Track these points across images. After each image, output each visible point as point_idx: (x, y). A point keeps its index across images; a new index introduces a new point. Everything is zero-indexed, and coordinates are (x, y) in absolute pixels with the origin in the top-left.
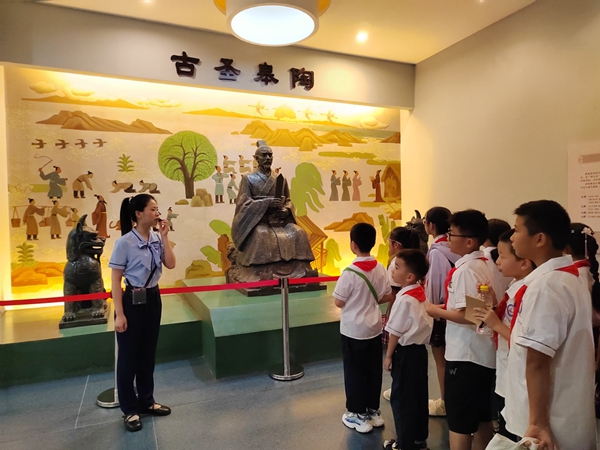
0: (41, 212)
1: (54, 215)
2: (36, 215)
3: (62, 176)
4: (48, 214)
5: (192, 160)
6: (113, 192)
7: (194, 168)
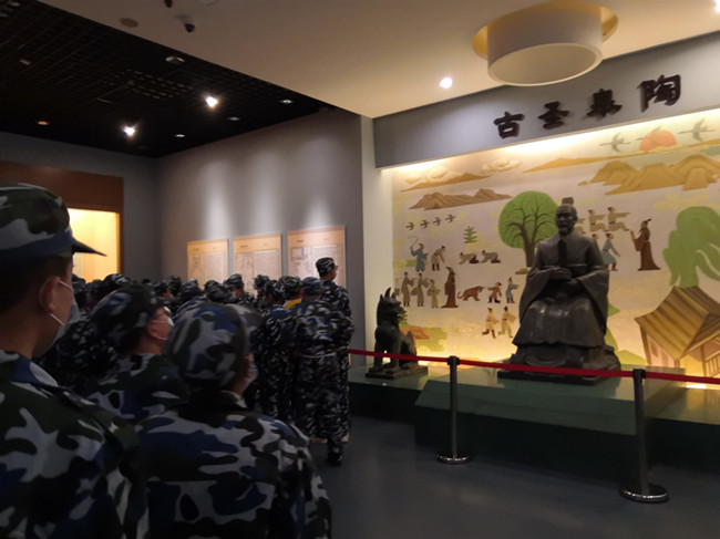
0: (411, 283)
1: (420, 286)
2: (409, 286)
3: (425, 251)
4: (416, 285)
5: (533, 224)
6: (461, 263)
7: (535, 231)
